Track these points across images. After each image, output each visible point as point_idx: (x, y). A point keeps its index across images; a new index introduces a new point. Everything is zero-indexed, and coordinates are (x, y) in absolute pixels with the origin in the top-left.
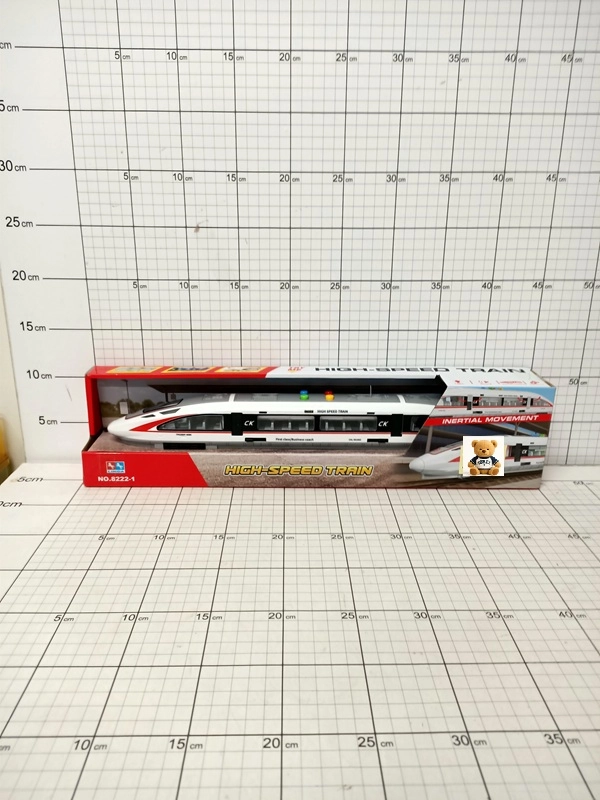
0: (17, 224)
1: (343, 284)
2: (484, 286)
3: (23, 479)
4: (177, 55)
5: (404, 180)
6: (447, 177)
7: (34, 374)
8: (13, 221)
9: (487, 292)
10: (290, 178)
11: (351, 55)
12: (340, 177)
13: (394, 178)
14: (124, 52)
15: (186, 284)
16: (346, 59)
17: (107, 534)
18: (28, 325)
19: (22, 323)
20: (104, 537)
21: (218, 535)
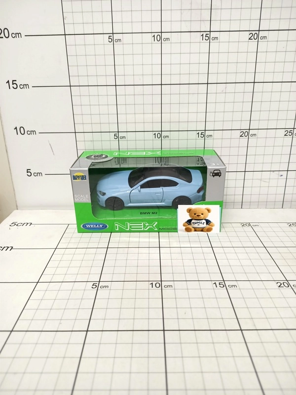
3: (14, 224)
7: (20, 130)
15: (159, 37)
17: (99, 281)
18: (13, 84)
19: (8, 82)
20: (97, 285)
21: (217, 283)
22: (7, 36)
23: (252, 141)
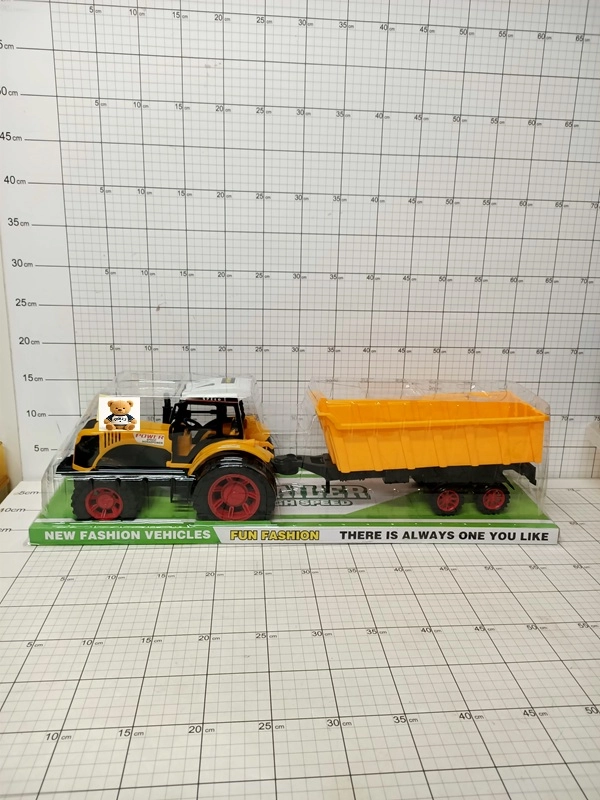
0: (24, 304)
1: (265, 348)
2: (365, 351)
3: (23, 492)
4: (144, 192)
5: (305, 277)
6: (335, 276)
7: (32, 413)
8: (21, 302)
9: (366, 355)
10: (225, 275)
11: (266, 195)
12: (260, 275)
13: (298, 276)
14: (107, 188)
15: (150, 347)
16: (263, 197)
18: (29, 377)
19: (25, 375)
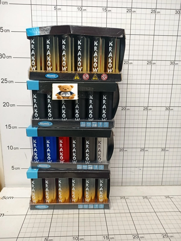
0: (6, 82)
1: (149, 108)
3: (4, 198)
4: (82, 9)
5: (177, 64)
7: (10, 148)
8: (5, 81)
10: (128, 62)
11: (157, 10)
12: (150, 62)
13: (173, 63)
14: (58, 7)
16: (155, 12)
17: (48, 237)
18: (9, 126)
19: (6, 125)
20: (47, 239)
21: (105, 236)
22: (8, 106)
23: (125, 153)
